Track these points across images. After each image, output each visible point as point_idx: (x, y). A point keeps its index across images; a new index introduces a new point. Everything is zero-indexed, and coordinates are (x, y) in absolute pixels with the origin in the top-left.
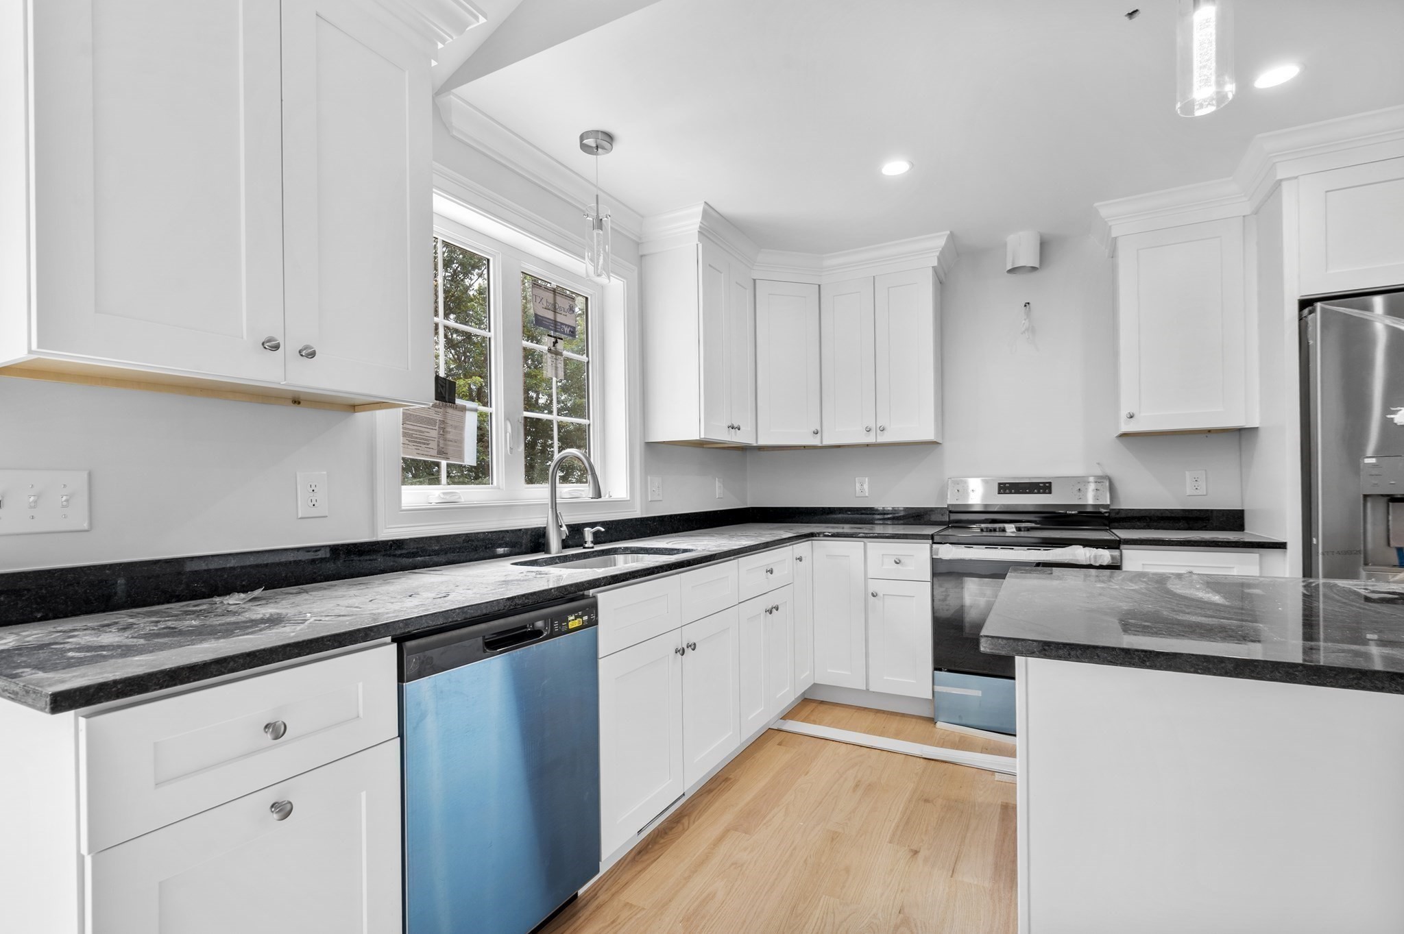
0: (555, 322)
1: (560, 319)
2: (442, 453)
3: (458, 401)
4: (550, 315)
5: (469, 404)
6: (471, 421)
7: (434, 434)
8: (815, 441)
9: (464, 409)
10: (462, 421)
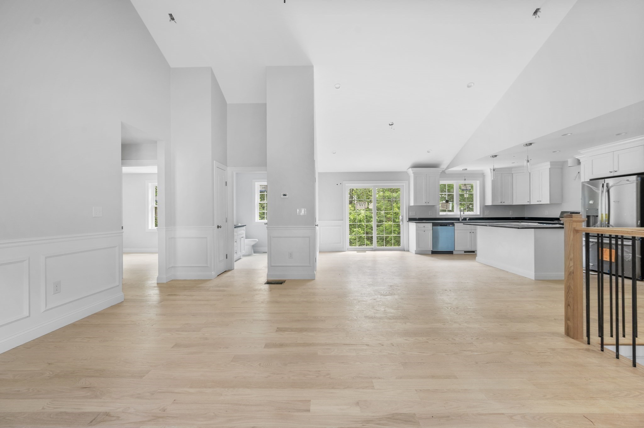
0: (466, 189)
1: (467, 188)
2: (447, 209)
3: (449, 202)
4: (465, 188)
5: (450, 202)
6: (451, 205)
7: (445, 206)
8: (529, 204)
9: (450, 203)
10: (449, 205)
